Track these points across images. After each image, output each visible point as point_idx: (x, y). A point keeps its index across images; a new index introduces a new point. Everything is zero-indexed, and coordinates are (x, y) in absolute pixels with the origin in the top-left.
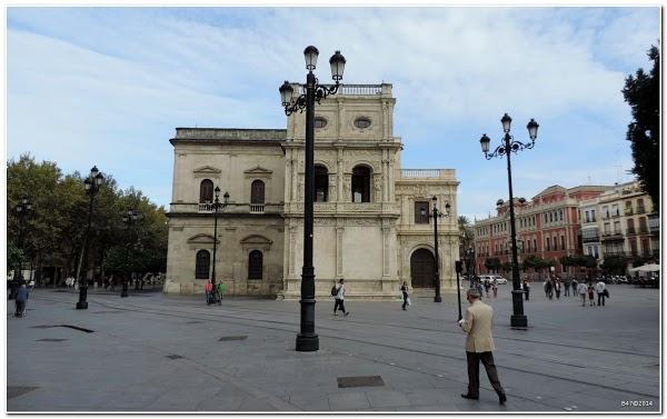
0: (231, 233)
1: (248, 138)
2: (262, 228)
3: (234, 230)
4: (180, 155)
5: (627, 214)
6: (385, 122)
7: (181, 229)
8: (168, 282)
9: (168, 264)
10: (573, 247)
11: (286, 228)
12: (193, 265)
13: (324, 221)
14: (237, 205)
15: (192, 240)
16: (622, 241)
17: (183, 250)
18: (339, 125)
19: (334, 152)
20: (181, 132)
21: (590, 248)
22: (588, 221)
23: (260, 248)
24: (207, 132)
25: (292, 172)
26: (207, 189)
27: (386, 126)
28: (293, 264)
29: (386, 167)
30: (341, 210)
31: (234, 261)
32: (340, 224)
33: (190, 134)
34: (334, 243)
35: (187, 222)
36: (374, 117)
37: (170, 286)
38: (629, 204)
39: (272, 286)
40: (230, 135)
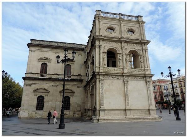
0: (55, 88)
1: (64, 46)
2: (70, 86)
3: (57, 86)
4: (32, 51)
5: (180, 87)
6: (142, 32)
7: (30, 85)
8: (21, 112)
9: (22, 102)
10: (159, 98)
11: (98, 80)
12: (35, 103)
13: (117, 77)
14: (58, 75)
15: (35, 91)
16: (179, 96)
17: (31, 95)
18: (121, 31)
19: (119, 44)
20: (33, 41)
21: (166, 98)
22: (165, 90)
23: (69, 95)
24: (45, 42)
25: (100, 51)
26: (44, 67)
27: (142, 34)
28: (103, 101)
29: (144, 52)
30: (126, 71)
31: (56, 101)
32: (126, 79)
33: (37, 43)
34: (123, 89)
35: (33, 82)
36: (136, 30)
37: (23, 114)
38: (180, 84)
39: (74, 114)
40: (56, 44)
